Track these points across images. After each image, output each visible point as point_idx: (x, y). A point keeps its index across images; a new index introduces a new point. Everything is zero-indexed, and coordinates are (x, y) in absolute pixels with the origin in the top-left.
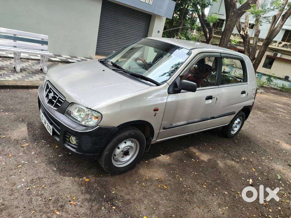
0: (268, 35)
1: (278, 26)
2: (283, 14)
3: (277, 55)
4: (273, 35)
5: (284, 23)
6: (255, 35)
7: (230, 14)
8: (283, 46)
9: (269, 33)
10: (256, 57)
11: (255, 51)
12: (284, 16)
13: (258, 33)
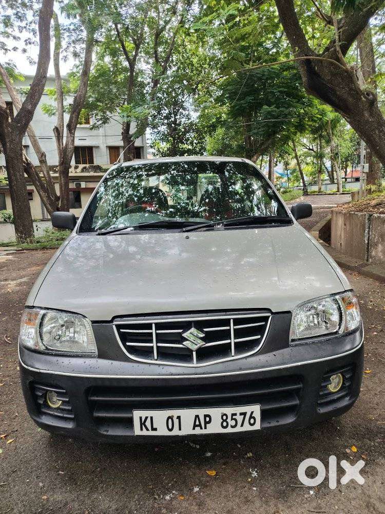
0: (60, 158)
1: (67, 142)
2: (65, 124)
3: (80, 185)
4: (68, 156)
5: (74, 137)
6: (40, 162)
7: (6, 131)
8: (83, 171)
9: (60, 154)
10: (58, 194)
11: (52, 185)
12: (69, 126)
13: (43, 157)
